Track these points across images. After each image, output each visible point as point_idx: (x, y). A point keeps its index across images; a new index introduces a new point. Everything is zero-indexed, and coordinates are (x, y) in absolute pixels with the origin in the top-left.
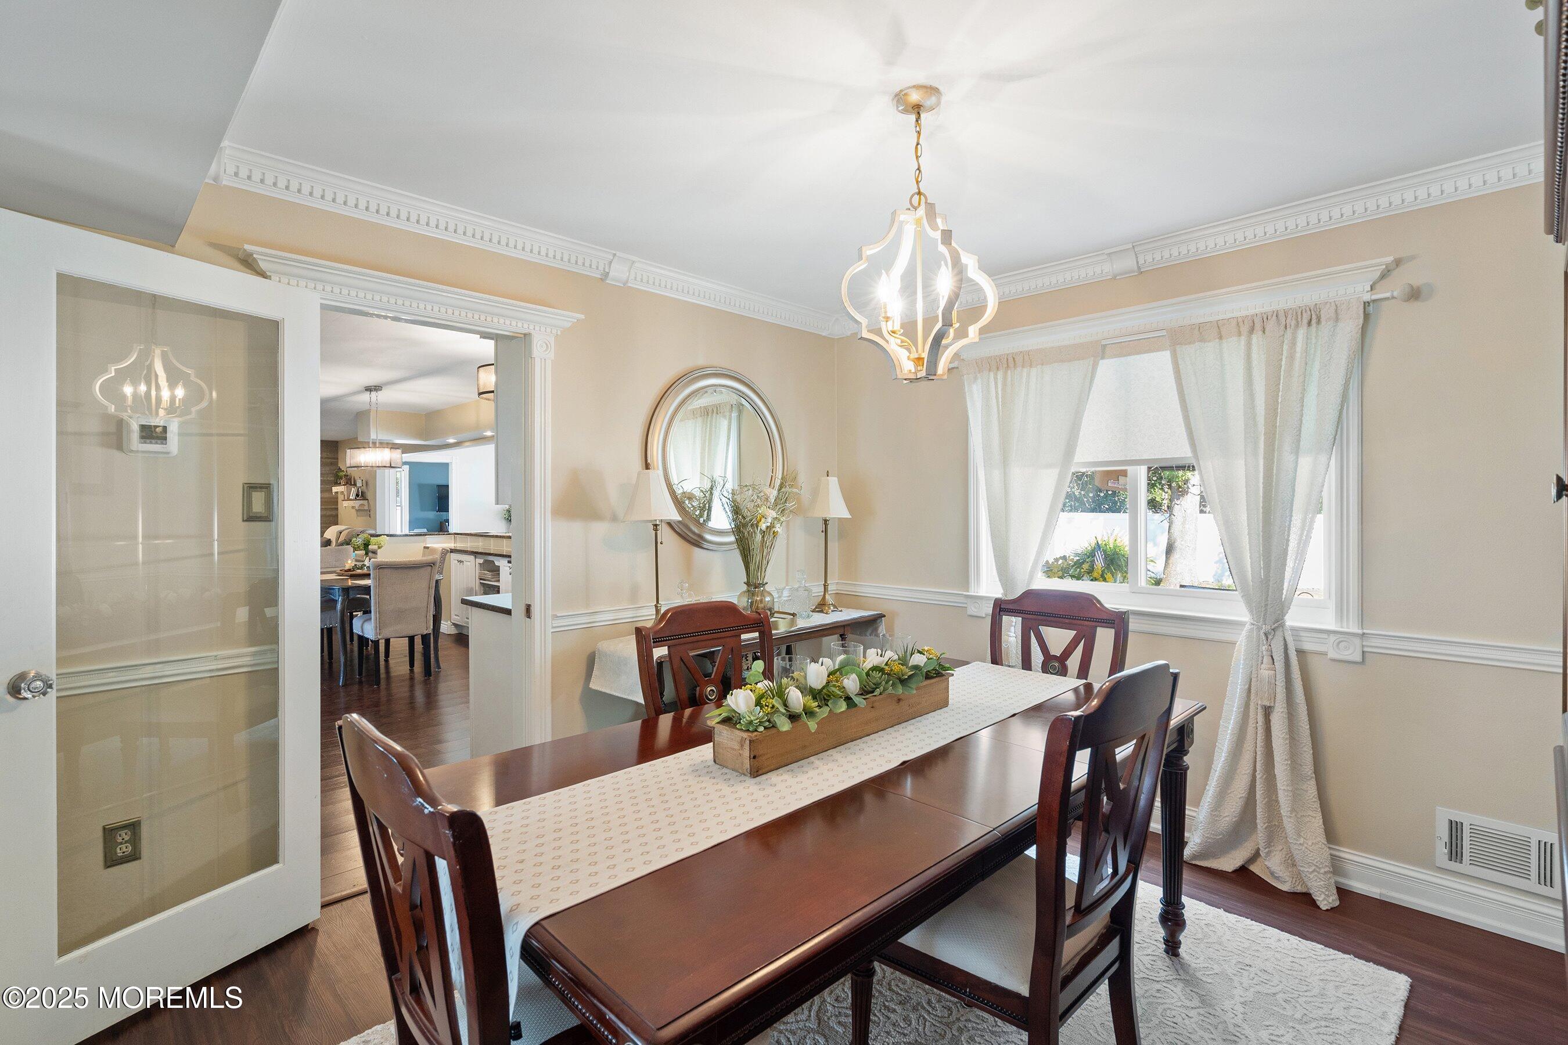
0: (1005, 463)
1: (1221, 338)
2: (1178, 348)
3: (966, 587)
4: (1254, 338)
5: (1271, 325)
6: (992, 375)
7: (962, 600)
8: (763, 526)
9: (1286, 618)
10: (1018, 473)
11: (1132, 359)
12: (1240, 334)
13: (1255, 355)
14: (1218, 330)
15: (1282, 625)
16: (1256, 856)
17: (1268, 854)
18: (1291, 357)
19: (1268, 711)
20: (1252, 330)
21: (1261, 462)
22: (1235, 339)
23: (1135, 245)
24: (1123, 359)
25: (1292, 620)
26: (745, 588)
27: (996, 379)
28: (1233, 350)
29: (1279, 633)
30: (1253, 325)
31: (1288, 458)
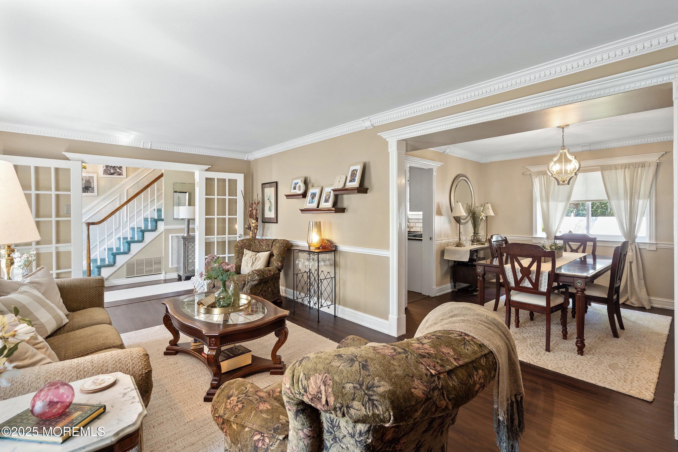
0: (548, 200)
1: (616, 169)
2: (603, 171)
3: (532, 234)
4: (626, 170)
5: (631, 167)
6: (542, 177)
7: (530, 238)
8: (481, 217)
9: (636, 240)
10: (551, 204)
11: (588, 173)
12: (622, 169)
13: (626, 174)
14: (616, 167)
15: (635, 242)
16: (628, 299)
17: (631, 298)
18: (637, 175)
19: (631, 263)
20: (625, 168)
21: (629, 201)
22: (620, 170)
23: (590, 144)
24: (585, 173)
25: (637, 241)
26: (473, 234)
27: (544, 177)
28: (620, 173)
29: (634, 244)
30: (625, 166)
31: (636, 200)
